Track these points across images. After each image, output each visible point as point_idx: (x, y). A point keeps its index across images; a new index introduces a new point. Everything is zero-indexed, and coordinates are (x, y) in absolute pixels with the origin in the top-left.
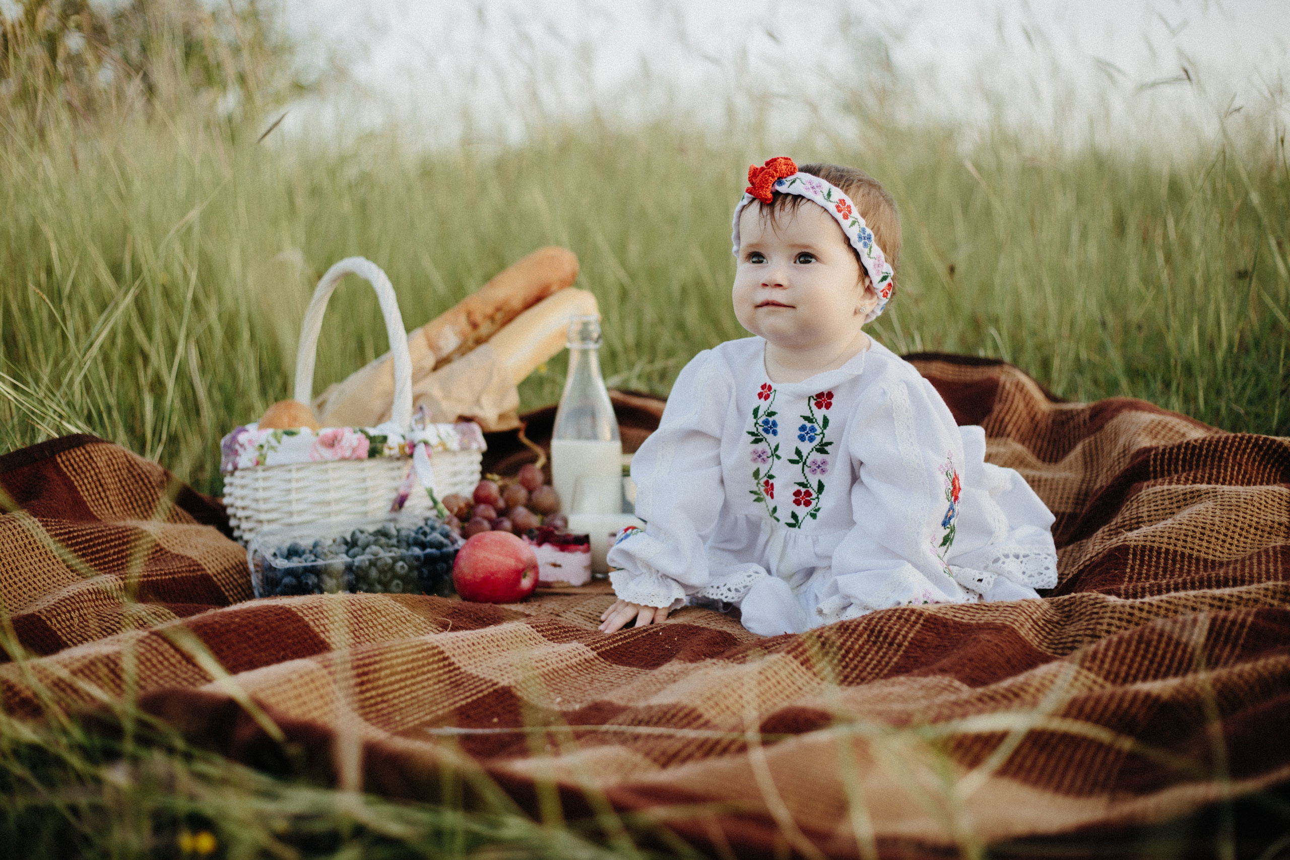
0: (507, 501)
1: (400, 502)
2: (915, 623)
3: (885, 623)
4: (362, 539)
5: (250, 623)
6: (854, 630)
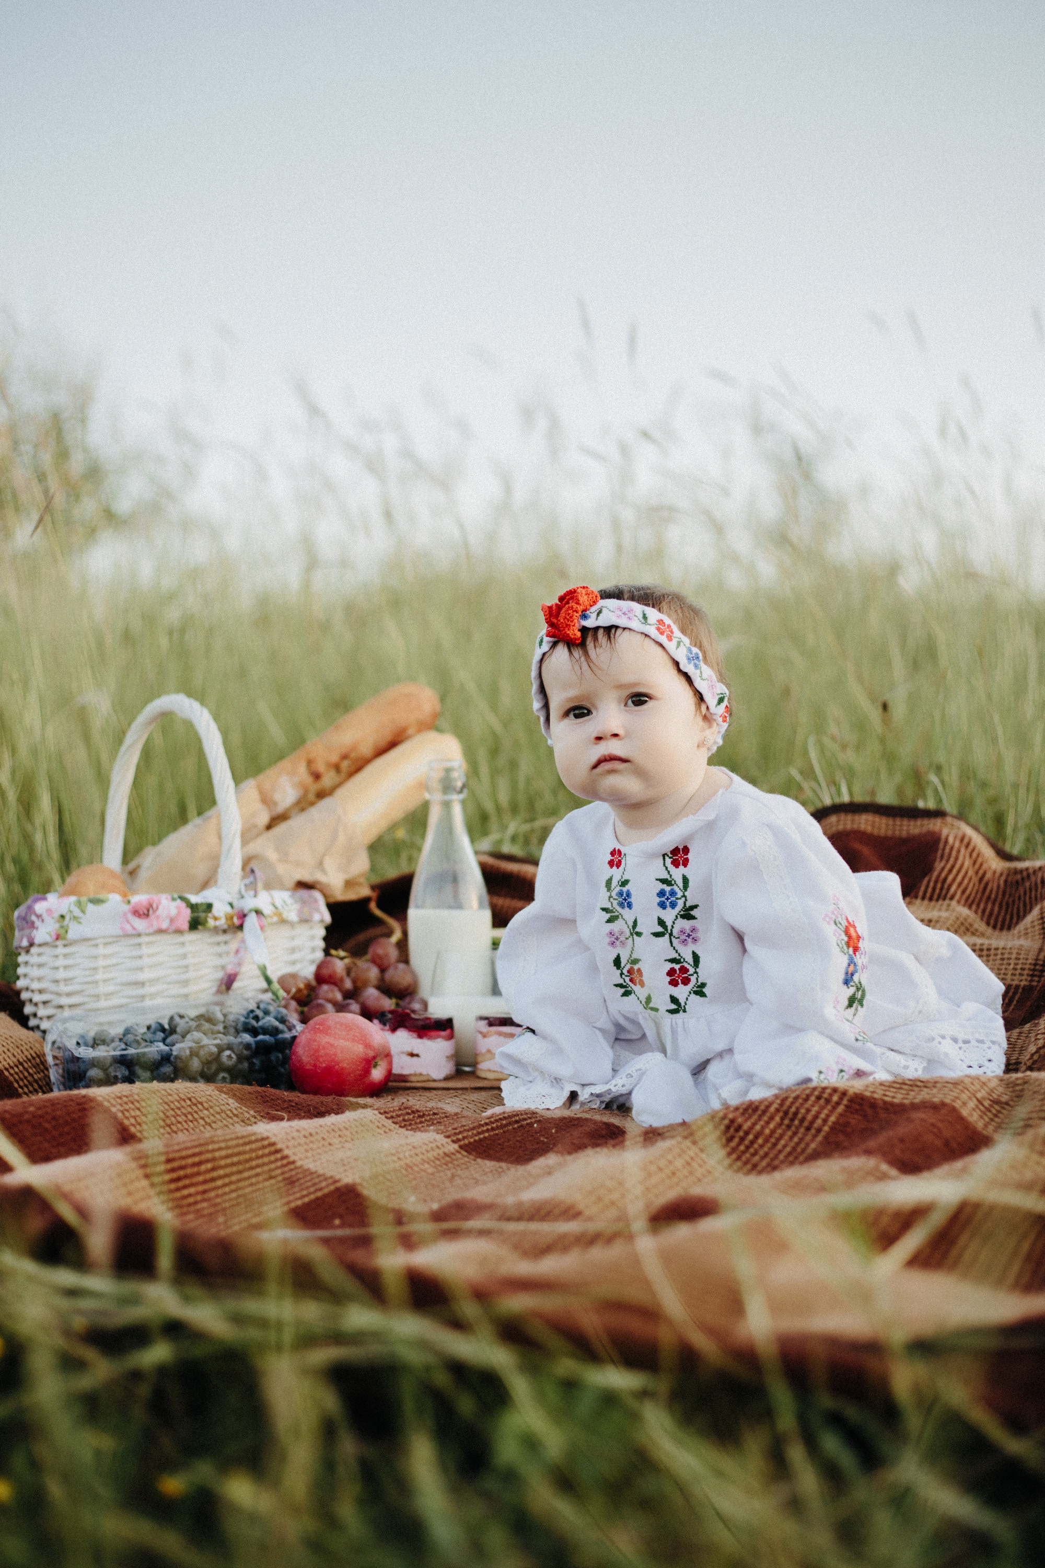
0: (354, 982)
1: (228, 982)
2: (838, 1104)
3: (802, 1104)
4: (181, 1025)
5: (47, 1113)
6: (764, 1112)
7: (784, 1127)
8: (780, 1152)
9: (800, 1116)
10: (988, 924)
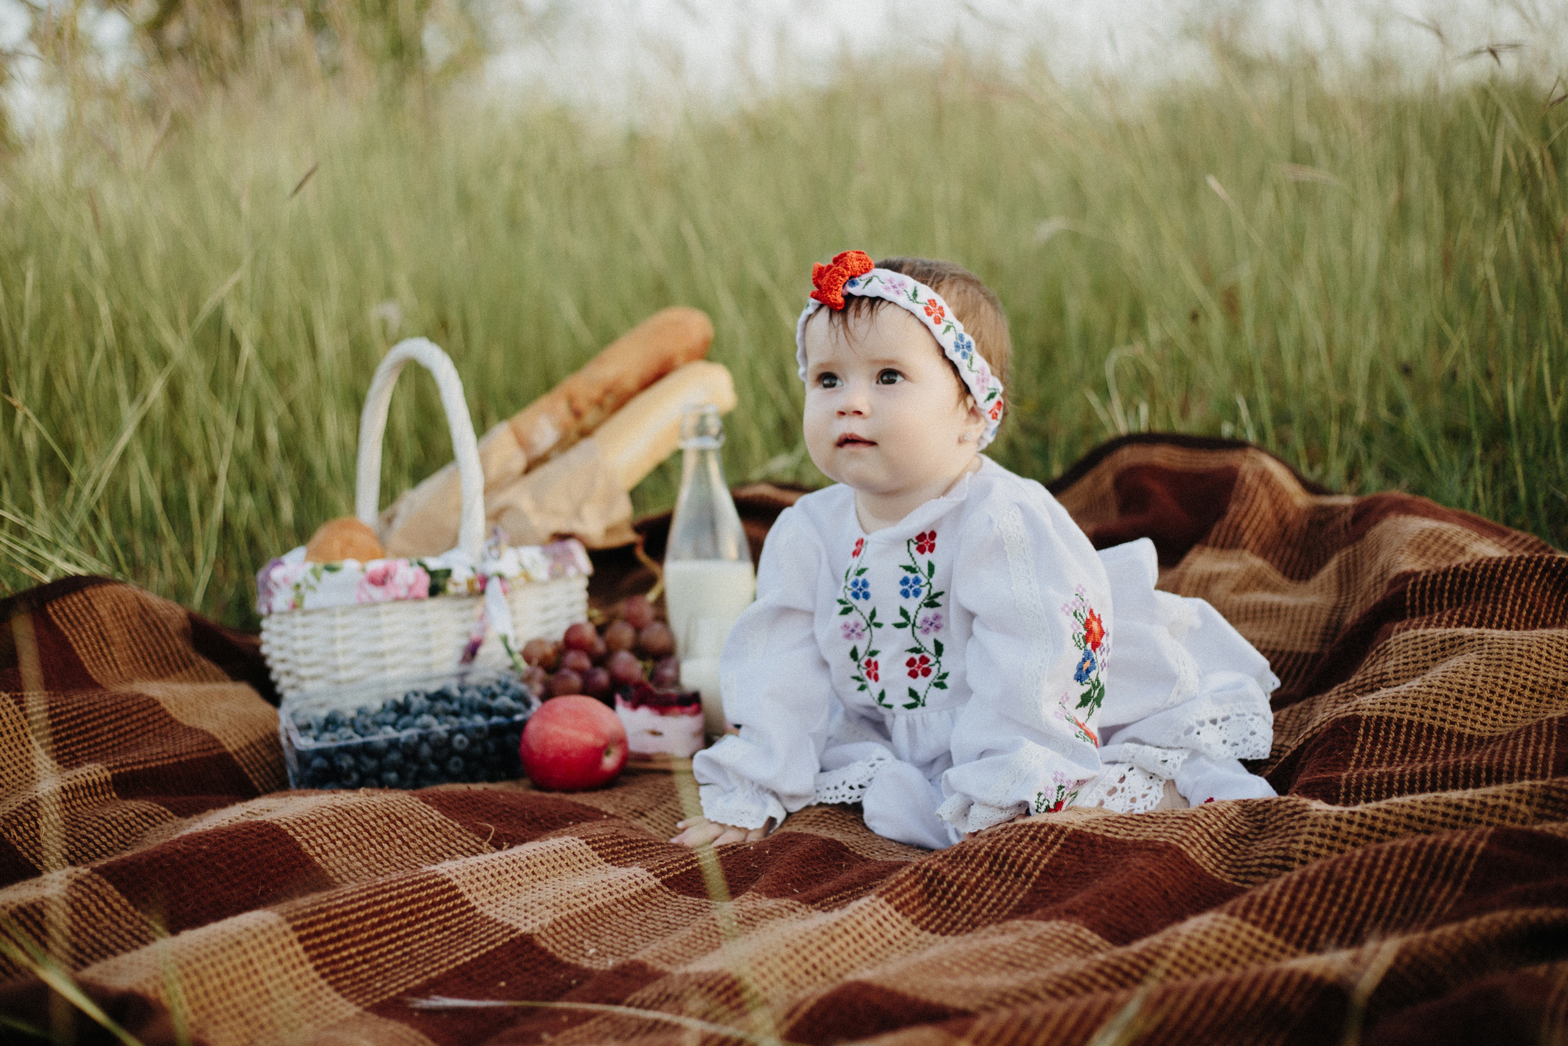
0: (608, 644)
1: (472, 651)
2: (1054, 843)
3: (1014, 846)
4: (417, 703)
6: (973, 857)
7: (993, 874)
8: (985, 904)
9: (1010, 859)
10: (1285, 574)
